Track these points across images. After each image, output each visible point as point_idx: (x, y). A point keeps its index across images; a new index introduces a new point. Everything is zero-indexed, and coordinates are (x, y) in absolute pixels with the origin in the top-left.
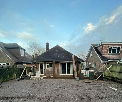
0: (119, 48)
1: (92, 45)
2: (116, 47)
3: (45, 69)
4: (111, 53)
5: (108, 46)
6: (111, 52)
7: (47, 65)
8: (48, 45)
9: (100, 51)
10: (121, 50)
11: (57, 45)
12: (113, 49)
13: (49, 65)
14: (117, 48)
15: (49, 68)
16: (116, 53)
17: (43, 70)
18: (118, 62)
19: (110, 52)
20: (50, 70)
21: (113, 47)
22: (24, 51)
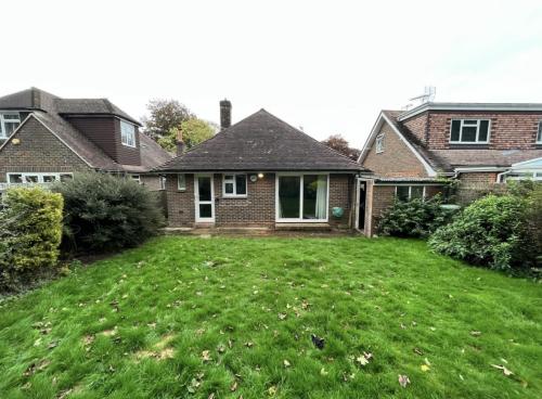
0: (484, 124)
1: (383, 115)
2: (475, 122)
3: (217, 200)
4: (460, 142)
5: (446, 116)
6: (458, 140)
7: (225, 182)
8: (226, 107)
9: (421, 136)
10: (492, 133)
11: (262, 110)
12: (464, 128)
13: (233, 182)
14: (478, 125)
15: (234, 195)
16: (477, 142)
17: (212, 203)
18: (499, 175)
19: (455, 137)
20: (239, 204)
21: (465, 122)
22: (136, 128)
